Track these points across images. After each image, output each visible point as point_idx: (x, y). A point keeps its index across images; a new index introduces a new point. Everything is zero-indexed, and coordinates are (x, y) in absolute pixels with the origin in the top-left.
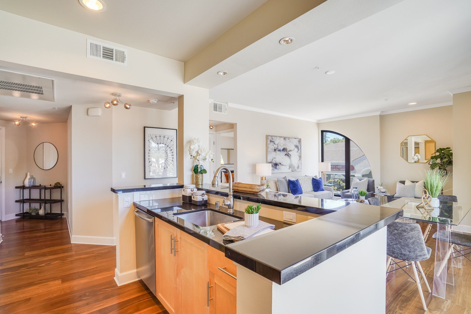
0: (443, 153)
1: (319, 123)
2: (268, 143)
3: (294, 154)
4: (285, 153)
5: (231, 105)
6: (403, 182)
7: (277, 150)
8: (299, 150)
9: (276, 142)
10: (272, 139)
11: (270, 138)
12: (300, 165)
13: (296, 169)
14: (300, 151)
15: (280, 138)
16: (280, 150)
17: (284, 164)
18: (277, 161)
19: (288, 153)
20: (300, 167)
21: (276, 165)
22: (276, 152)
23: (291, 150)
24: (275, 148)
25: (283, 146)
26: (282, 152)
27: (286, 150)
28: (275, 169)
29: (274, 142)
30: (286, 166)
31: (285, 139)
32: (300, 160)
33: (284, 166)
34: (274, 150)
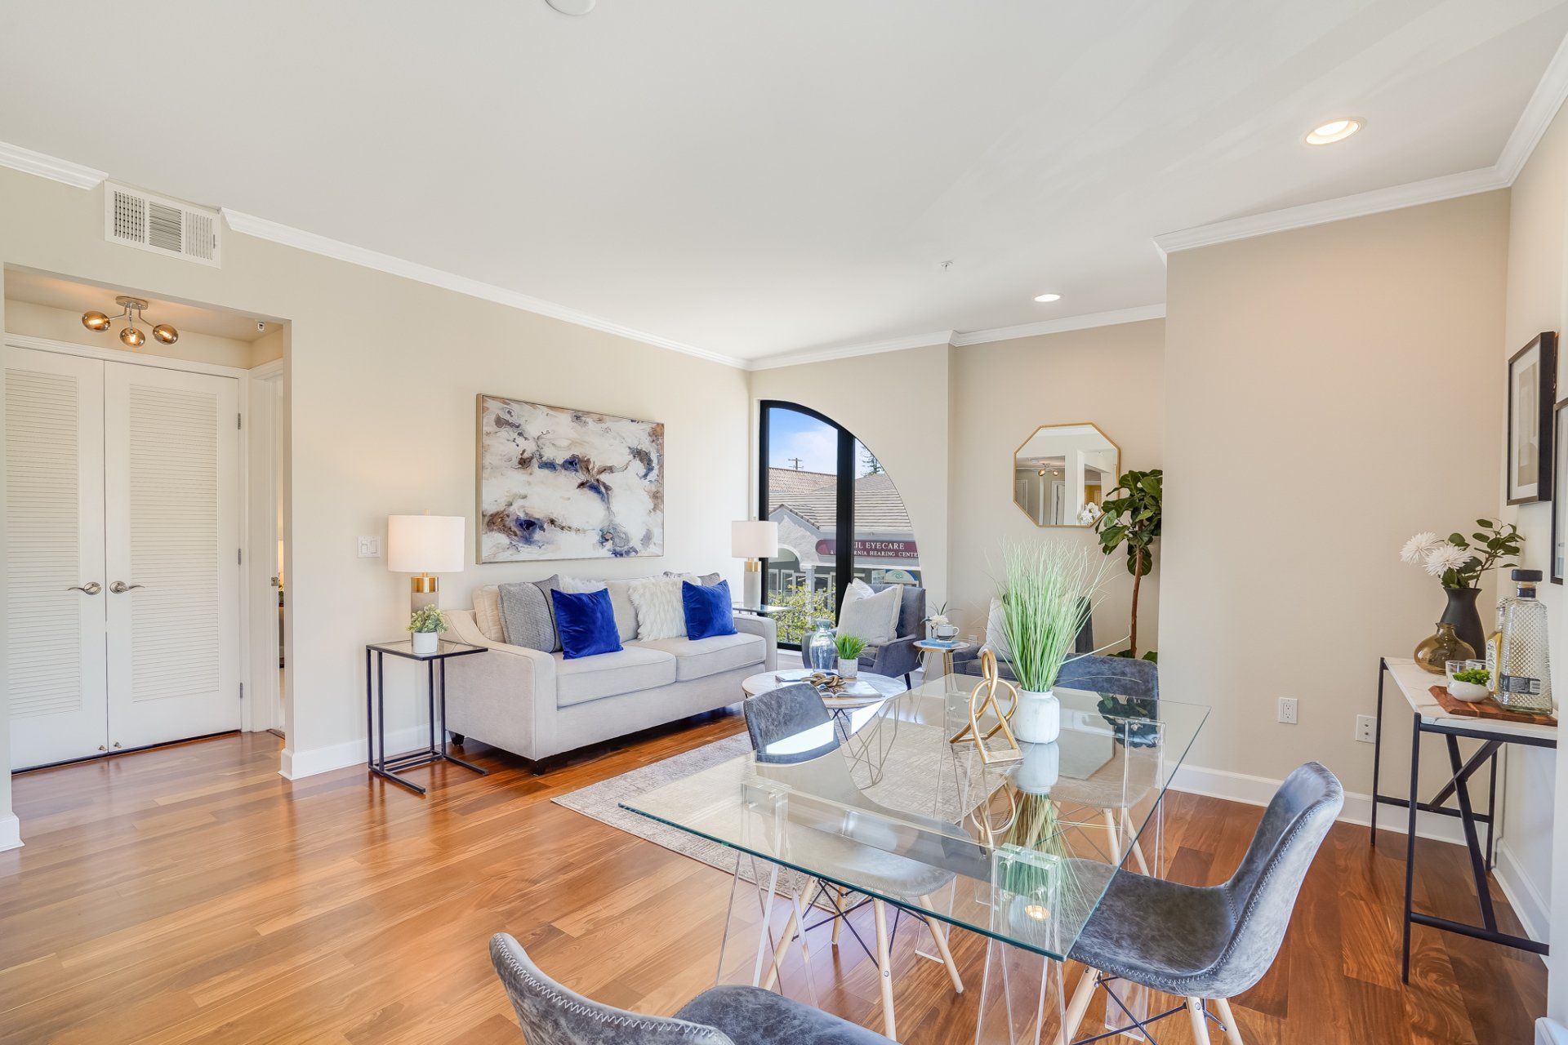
0: (1142, 490)
1: (751, 373)
2: (486, 429)
3: (628, 487)
4: (581, 477)
5: (240, 221)
7: (535, 461)
8: (650, 469)
9: (532, 430)
10: (509, 412)
11: (494, 408)
12: (656, 532)
13: (638, 547)
14: (655, 472)
15: (551, 412)
16: (550, 466)
17: (575, 525)
18: (537, 509)
19: (598, 480)
20: (656, 538)
21: (528, 528)
22: (529, 470)
23: (610, 469)
24: (524, 451)
25: (569, 448)
26: (563, 471)
27: (583, 464)
28: (521, 545)
29: (518, 427)
30: (584, 531)
31: (578, 418)
32: (654, 509)
33: (573, 533)
34: (520, 463)
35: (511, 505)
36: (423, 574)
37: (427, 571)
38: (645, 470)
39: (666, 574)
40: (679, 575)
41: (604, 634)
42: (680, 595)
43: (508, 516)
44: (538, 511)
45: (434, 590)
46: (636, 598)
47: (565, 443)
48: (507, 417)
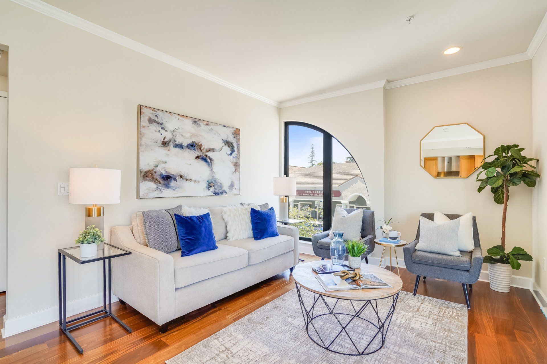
1: (279, 107)
4: (197, 153)
6: (430, 217)
7: (171, 143)
8: (233, 151)
9: (170, 126)
10: (156, 116)
11: (148, 113)
12: (236, 183)
13: (227, 190)
14: (236, 153)
15: (180, 118)
16: (180, 146)
17: (193, 179)
18: (172, 169)
19: (206, 155)
20: (236, 186)
21: (167, 179)
22: (168, 148)
23: (213, 150)
24: (165, 138)
25: (190, 137)
26: (187, 150)
27: (198, 147)
28: (163, 188)
29: (161, 124)
30: (199, 182)
31: (195, 122)
32: (235, 171)
33: (192, 183)
34: (163, 144)
35: (157, 166)
36: (94, 205)
37: (96, 204)
38: (230, 152)
39: (242, 204)
40: (249, 205)
41: (206, 240)
42: (249, 215)
43: (155, 172)
44: (172, 170)
45: (100, 215)
46: (225, 217)
47: (189, 135)
48: (155, 118)
